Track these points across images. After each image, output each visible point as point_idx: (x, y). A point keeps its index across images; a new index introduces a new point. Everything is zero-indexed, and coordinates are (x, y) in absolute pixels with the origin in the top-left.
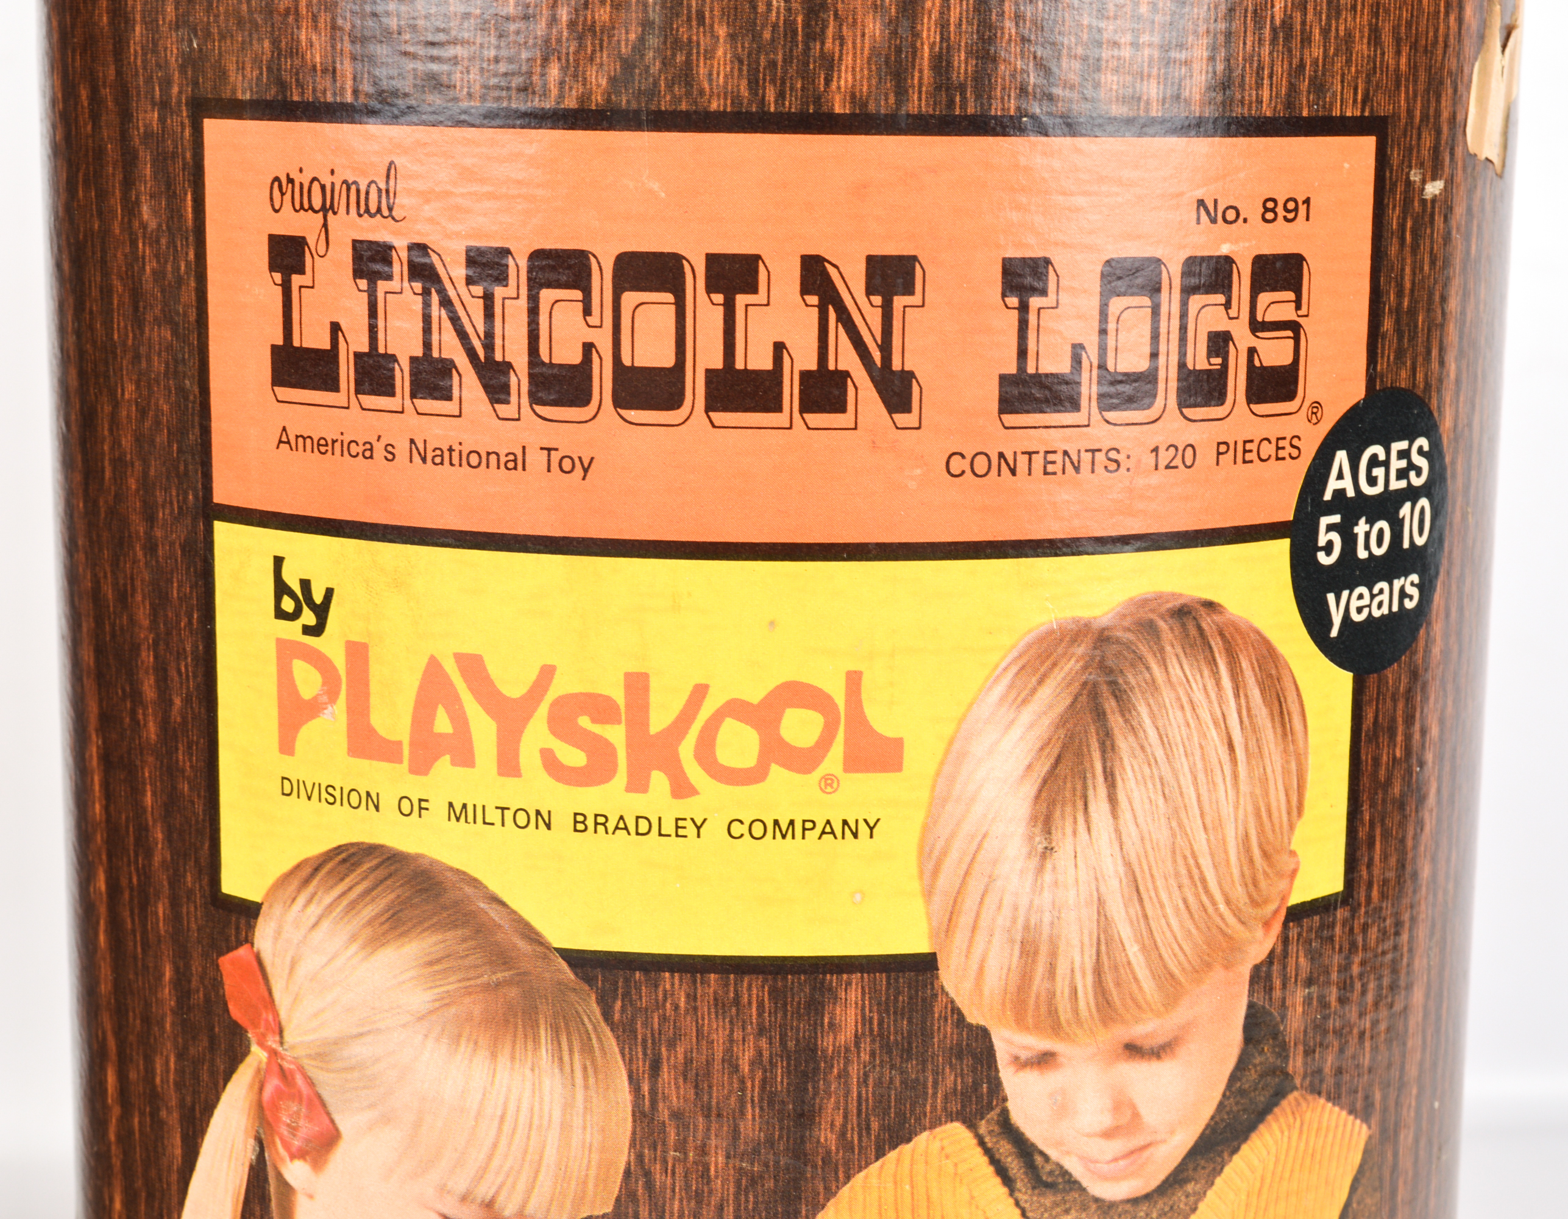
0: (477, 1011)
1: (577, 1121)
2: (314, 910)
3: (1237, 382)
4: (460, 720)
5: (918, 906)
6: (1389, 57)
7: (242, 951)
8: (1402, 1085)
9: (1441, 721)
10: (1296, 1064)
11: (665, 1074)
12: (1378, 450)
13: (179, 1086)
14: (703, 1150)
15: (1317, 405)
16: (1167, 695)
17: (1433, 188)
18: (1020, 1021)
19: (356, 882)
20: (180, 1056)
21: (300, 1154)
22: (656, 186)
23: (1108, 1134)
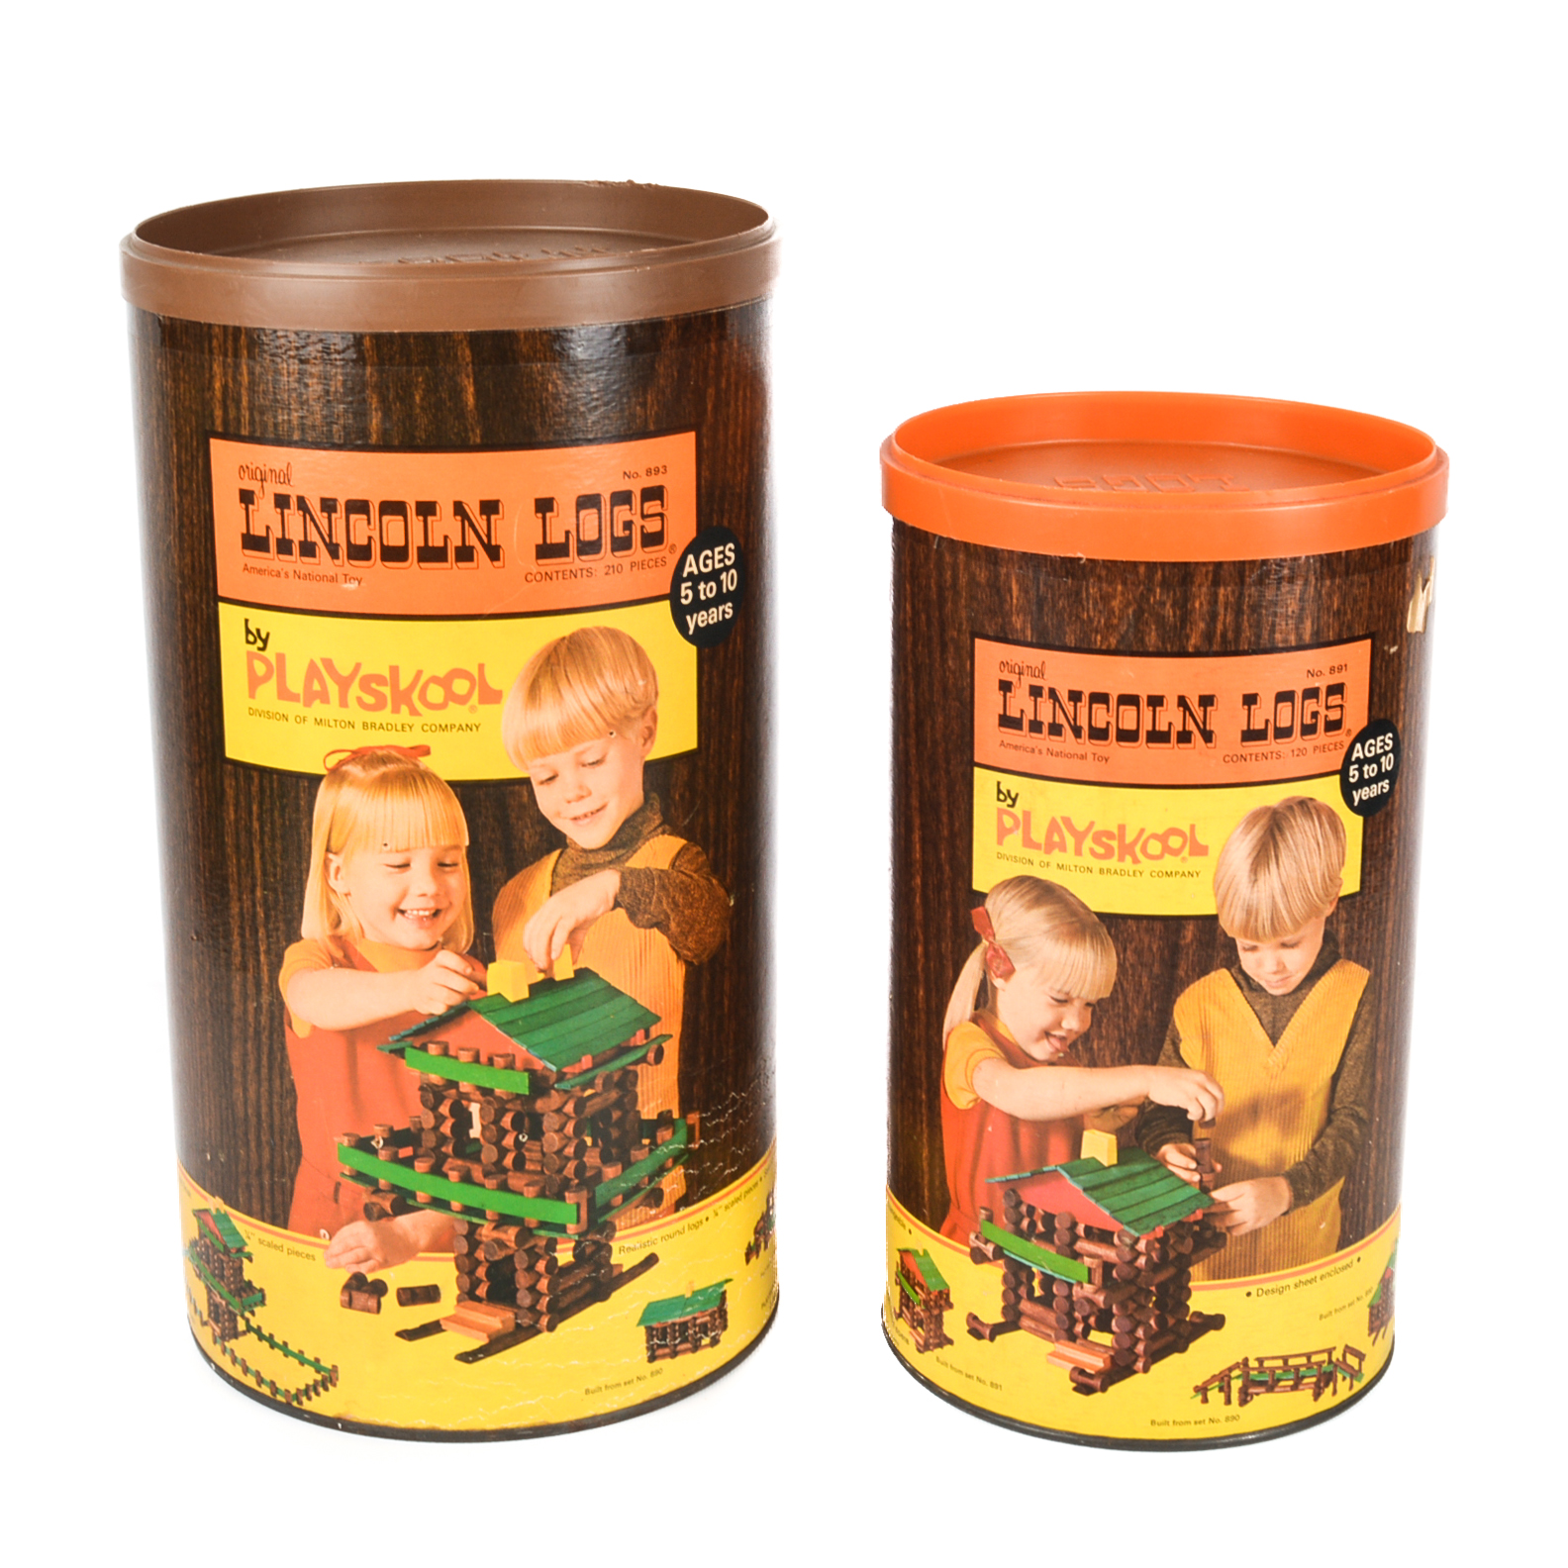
0: (1065, 931)
1: (1098, 967)
2: (1008, 896)
3: (1321, 726)
4: (1062, 837)
5: (1213, 899)
6: (1376, 612)
7: (980, 909)
8: (1383, 957)
9: (1399, 829)
10: (1342, 950)
11: (1129, 952)
12: (1372, 741)
13: (952, 952)
14: (1140, 977)
15: (1349, 731)
16: (1296, 830)
17: (1393, 650)
18: (1246, 937)
19: (1024, 888)
20: (953, 942)
21: (1001, 976)
22: (1131, 674)
23: (1275, 973)
